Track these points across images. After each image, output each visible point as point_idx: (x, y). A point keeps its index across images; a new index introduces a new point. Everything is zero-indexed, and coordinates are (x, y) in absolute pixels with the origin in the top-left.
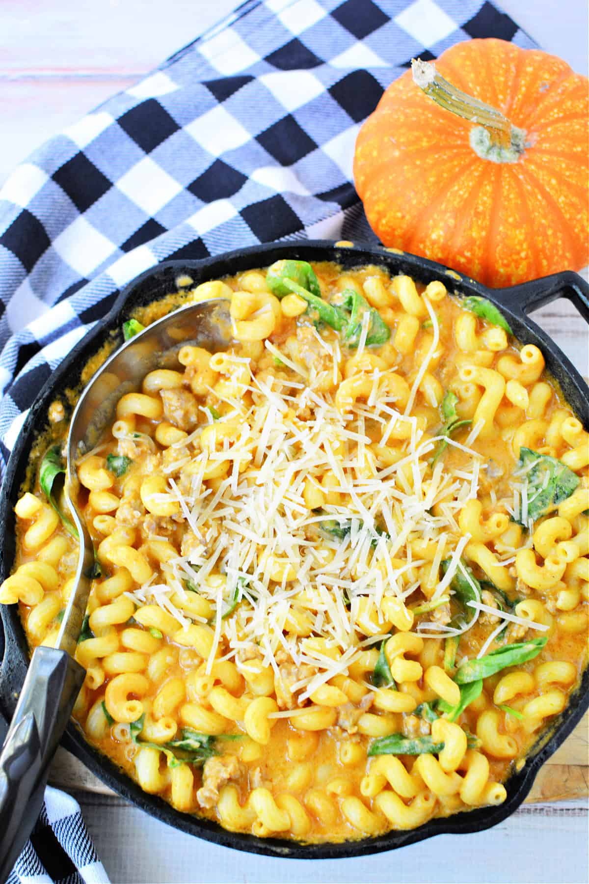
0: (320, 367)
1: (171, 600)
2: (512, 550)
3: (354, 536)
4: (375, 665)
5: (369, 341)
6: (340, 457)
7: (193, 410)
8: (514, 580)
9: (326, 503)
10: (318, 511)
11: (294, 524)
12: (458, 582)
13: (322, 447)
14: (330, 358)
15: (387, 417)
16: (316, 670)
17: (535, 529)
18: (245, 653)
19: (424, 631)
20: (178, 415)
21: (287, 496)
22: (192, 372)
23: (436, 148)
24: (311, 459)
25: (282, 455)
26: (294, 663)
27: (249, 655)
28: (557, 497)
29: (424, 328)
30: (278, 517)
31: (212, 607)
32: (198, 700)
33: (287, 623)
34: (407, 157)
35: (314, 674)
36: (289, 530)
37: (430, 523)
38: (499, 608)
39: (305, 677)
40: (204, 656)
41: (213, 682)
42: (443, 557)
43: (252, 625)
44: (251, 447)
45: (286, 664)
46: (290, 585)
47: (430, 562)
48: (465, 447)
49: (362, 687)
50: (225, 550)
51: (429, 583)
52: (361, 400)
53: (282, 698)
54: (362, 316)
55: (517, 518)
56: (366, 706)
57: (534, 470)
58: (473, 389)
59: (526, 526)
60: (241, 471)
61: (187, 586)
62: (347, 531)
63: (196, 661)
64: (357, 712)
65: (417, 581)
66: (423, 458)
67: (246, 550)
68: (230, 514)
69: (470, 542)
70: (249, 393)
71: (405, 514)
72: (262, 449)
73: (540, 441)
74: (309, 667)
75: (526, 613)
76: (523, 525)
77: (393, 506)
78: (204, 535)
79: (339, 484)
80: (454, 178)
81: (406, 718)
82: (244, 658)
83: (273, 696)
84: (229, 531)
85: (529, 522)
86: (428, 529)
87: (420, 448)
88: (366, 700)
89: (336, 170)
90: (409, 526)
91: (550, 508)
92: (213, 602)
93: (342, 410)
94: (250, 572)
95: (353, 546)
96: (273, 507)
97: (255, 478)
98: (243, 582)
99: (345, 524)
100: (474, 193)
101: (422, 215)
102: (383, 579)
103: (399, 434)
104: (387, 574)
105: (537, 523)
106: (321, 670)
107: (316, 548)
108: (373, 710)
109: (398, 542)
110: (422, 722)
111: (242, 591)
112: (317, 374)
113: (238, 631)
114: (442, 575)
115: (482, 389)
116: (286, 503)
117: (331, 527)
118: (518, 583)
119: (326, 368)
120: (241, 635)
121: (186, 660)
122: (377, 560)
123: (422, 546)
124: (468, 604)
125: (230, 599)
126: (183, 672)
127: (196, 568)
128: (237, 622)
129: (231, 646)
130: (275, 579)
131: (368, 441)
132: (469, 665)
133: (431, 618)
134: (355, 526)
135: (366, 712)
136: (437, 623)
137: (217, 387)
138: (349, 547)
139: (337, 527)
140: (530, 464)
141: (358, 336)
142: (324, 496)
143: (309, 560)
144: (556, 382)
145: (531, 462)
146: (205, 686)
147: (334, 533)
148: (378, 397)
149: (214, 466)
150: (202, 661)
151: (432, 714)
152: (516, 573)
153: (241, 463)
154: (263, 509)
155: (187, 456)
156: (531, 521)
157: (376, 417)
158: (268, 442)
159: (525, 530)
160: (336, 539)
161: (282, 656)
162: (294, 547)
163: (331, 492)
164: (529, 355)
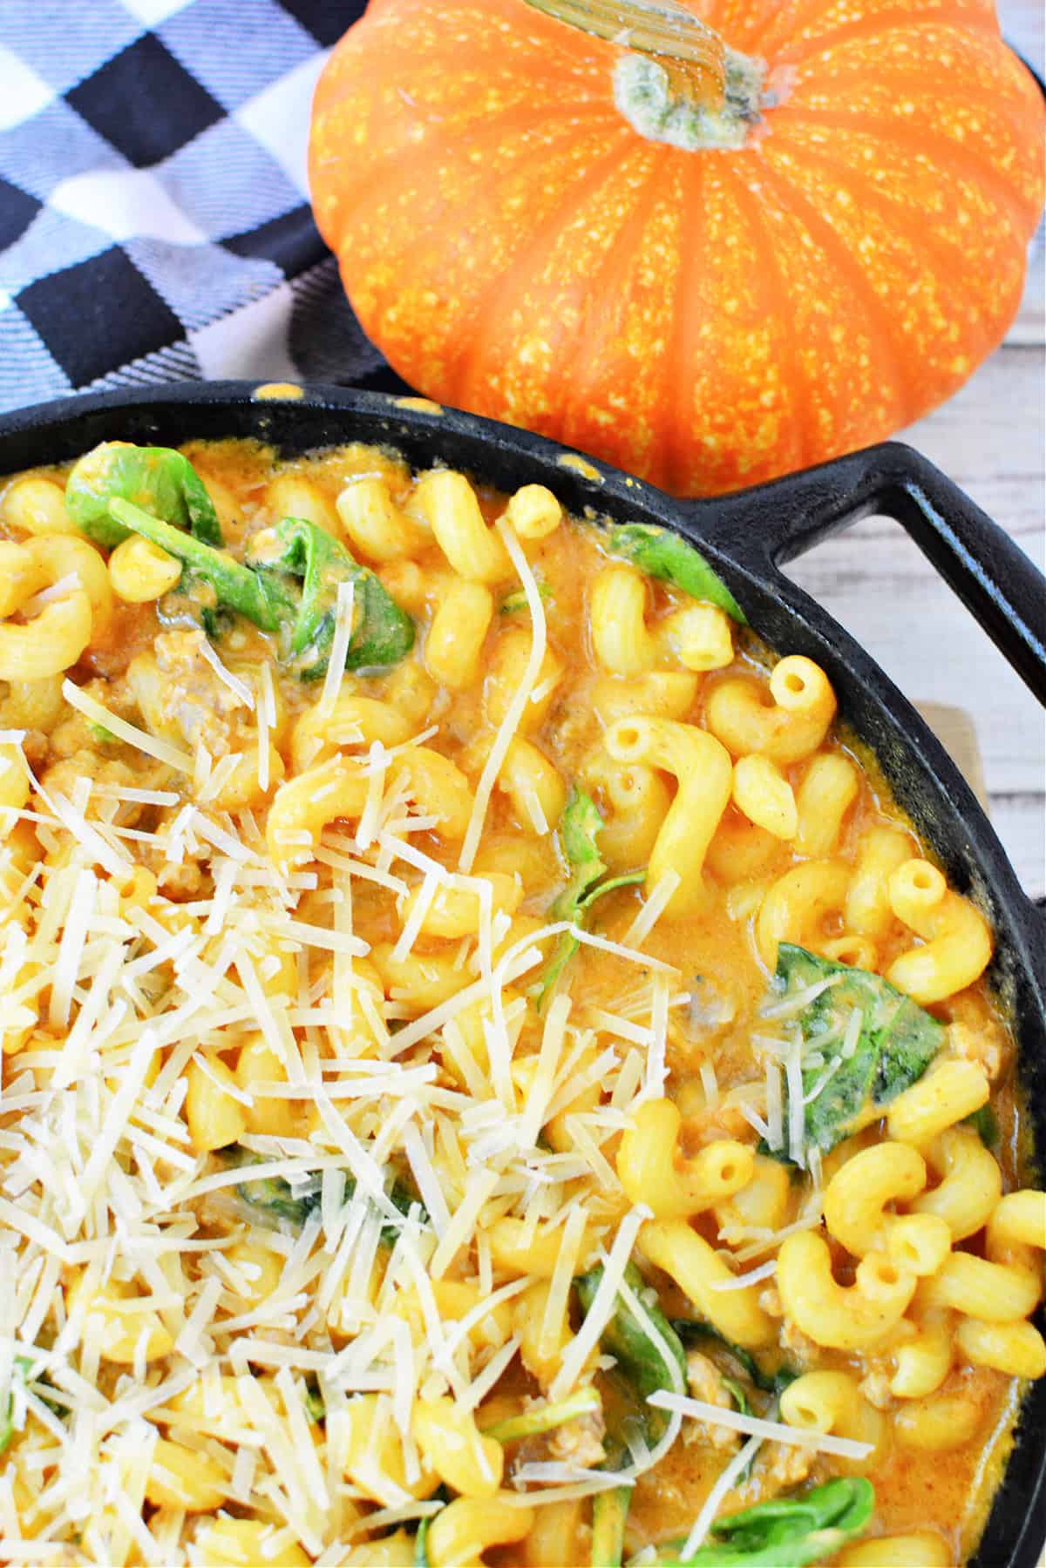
0: (222, 743)
2: (768, 1235)
3: (330, 1216)
5: (354, 659)
6: (286, 1000)
8: (775, 1322)
9: (250, 1129)
10: (231, 1154)
11: (163, 1200)
12: (621, 1334)
13: (232, 970)
14: (246, 716)
15: (410, 876)
17: (827, 1177)
19: (535, 1487)
21: (138, 1117)
23: (523, 117)
24: (202, 1011)
25: (121, 1006)
28: (883, 1084)
29: (504, 615)
30: (118, 1176)
34: (445, 143)
36: (151, 1213)
37: (541, 1174)
38: (735, 1406)
42: (579, 1267)
43: (58, 1488)
44: (33, 988)
46: (161, 1368)
47: (544, 1281)
48: (625, 947)
51: (541, 1346)
52: (344, 826)
54: (332, 592)
55: (775, 1144)
57: (819, 1004)
58: (645, 782)
59: (802, 1167)
60: (11, 1051)
62: (309, 1206)
65: (509, 1339)
66: (515, 986)
67: (31, 1277)
69: (650, 1225)
70: (26, 828)
71: (469, 1151)
72: (64, 991)
73: (830, 919)
75: (808, 1415)
76: (794, 1163)
77: (436, 1129)
79: (282, 1074)
80: (574, 196)
85: (809, 1156)
86: (532, 1189)
87: (505, 960)
89: (271, 172)
90: (481, 1185)
91: (865, 1114)
93: (284, 867)
94: (44, 1340)
95: (329, 1245)
96: (104, 1149)
97: (54, 1070)
98: (26, 1371)
99: (306, 1186)
100: (628, 237)
101: (492, 297)
103: (447, 926)
104: (424, 1330)
105: (833, 1157)
107: (226, 1252)
109: (454, 1237)
111: (25, 1398)
112: (215, 760)
113: (19, 1508)
114: (577, 1316)
115: (669, 783)
116: (136, 1135)
117: (268, 1196)
118: (784, 1331)
119: (237, 745)
120: (28, 1519)
122: (397, 1286)
123: (518, 1242)
124: (651, 1400)
128: (17, 1482)
130: (118, 1357)
131: (360, 946)
133: (551, 1450)
134: (332, 1188)
136: (567, 1463)
138: (319, 1245)
139: (282, 1196)
140: (807, 989)
141: (326, 647)
142: (244, 1112)
143: (211, 1293)
144: (869, 754)
145: (809, 984)
147: (277, 1210)
148: (384, 820)
152: (780, 1305)
153: (6, 1035)
154: (76, 1156)
156: (815, 1155)
157: (380, 876)
158: (81, 968)
159: (798, 1177)
160: (284, 1224)
162: (163, 1261)
163: (261, 1101)
164: (796, 684)
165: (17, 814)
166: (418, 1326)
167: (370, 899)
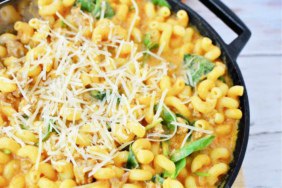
0: (84, 24)
1: (14, 134)
2: (188, 97)
3: (108, 98)
4: (127, 158)
5: (106, 16)
6: (97, 62)
7: (22, 49)
8: (192, 110)
9: (92, 82)
10: (88, 87)
11: (77, 93)
12: (164, 114)
13: (88, 58)
14: (87, 20)
15: (118, 44)
16: (96, 161)
17: (197, 88)
18: (56, 157)
19: (150, 138)
20: (15, 51)
21: (71, 80)
22: (21, 34)
24: (83, 63)
25: (68, 62)
26: (84, 159)
27: (58, 158)
28: (206, 72)
29: (130, 10)
30: (68, 91)
31: (37, 137)
32: (32, 185)
33: (78, 140)
35: (95, 163)
36: (74, 96)
37: (146, 88)
38: (187, 124)
39: (91, 165)
40: (33, 162)
41: (40, 175)
42: (155, 103)
43: (58, 142)
44: (52, 57)
45: (79, 160)
46: (77, 122)
47: (148, 106)
48: (157, 56)
49: (122, 170)
50: (41, 109)
51: (149, 115)
52: (105, 39)
53: (79, 178)
54: (101, 4)
55: (188, 83)
56: (125, 180)
57: (192, 64)
58: (157, 33)
59: (193, 86)
60: (48, 71)
61: (22, 127)
62: (104, 95)
63: (30, 165)
64: (121, 183)
65: (143, 115)
66: (139, 61)
67: (52, 107)
68: (43, 92)
69: (167, 96)
70: (49, 37)
71: (133, 85)
72: (57, 59)
73: (192, 52)
74: (92, 160)
75: (201, 126)
76: (191, 86)
77: (126, 82)
78: (30, 100)
79: (98, 73)
81: (147, 184)
82: (56, 160)
83: (74, 179)
84: (44, 100)
85: (194, 84)
86: (145, 91)
87: (136, 56)
88: (125, 176)
90: (136, 90)
91: (203, 77)
92: (36, 134)
93: (96, 42)
94: (55, 115)
95: (108, 102)
96: (65, 86)
97: (55, 74)
98: (52, 121)
99: (103, 92)
102: (126, 114)
103: (125, 51)
104: (128, 112)
105: (198, 84)
106: (99, 161)
107: (89, 105)
108: (128, 181)
109: (131, 97)
110: (156, 185)
111: (52, 126)
112: (83, 28)
113: (51, 147)
114: (155, 113)
115: (161, 32)
116: (72, 83)
117: (96, 94)
118: (194, 111)
119: (86, 25)
120: (53, 149)
121: (24, 166)
122: (121, 106)
123: (143, 98)
124: (171, 123)
125: (46, 132)
126: (23, 172)
127: (25, 117)
128: (50, 143)
129: (48, 154)
130: (69, 119)
131: (110, 54)
132: (176, 153)
133: (153, 131)
134: (108, 93)
135: (126, 183)
136: (157, 133)
137: (34, 36)
138: (106, 103)
139: (99, 94)
140: (189, 61)
141: (100, 13)
142: (91, 78)
143: (86, 110)
144: (195, 27)
145: (190, 60)
146: (35, 177)
147: (98, 97)
148: (113, 36)
149: (33, 68)
150: (33, 165)
151: (161, 179)
152: (193, 106)
153: (47, 66)
154: (60, 87)
155: (20, 66)
157: (112, 45)
158: (60, 56)
159: (192, 89)
160: (99, 101)
161: (77, 155)
162: (77, 104)
163: (94, 77)
164: (182, 14)
165: (48, 33)
166: (126, 111)
167: (111, 49)
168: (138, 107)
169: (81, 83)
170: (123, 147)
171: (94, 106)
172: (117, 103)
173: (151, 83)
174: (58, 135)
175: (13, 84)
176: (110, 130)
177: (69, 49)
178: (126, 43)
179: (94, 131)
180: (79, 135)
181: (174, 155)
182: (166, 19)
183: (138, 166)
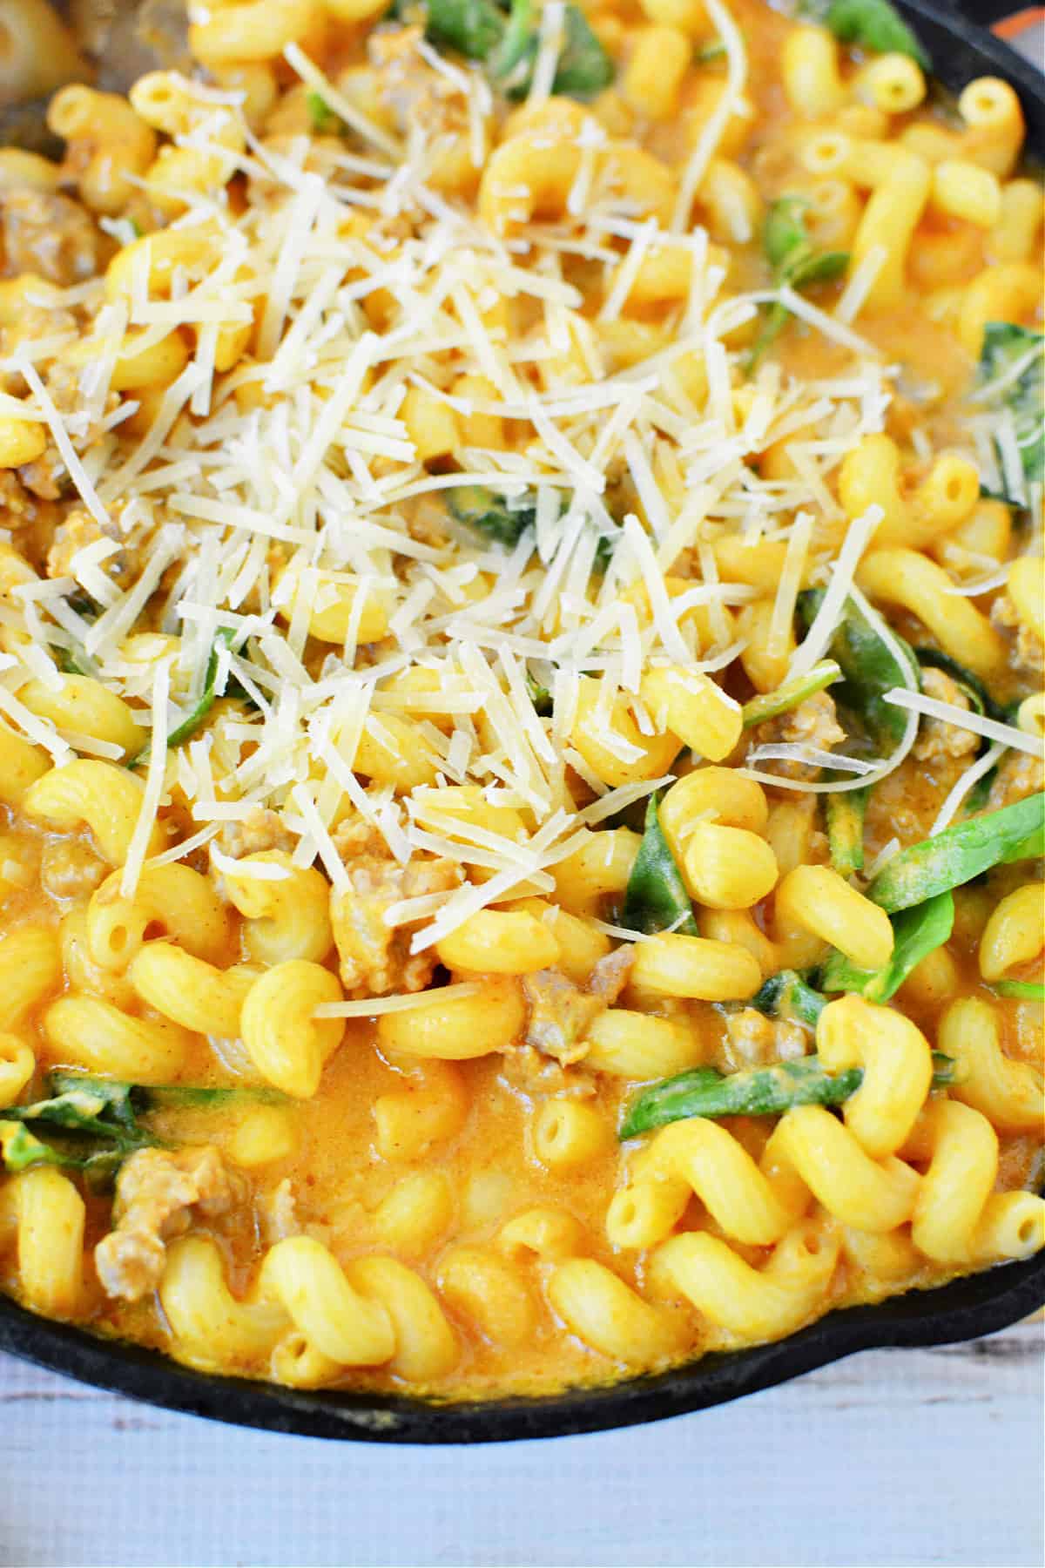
0: (437, 122)
1: (20, 695)
2: (992, 563)
3: (545, 534)
4: (631, 866)
5: (562, 85)
6: (501, 332)
7: (85, 238)
8: (1007, 636)
9: (465, 440)
10: (441, 465)
11: (377, 492)
12: (850, 644)
13: (449, 308)
14: (457, 101)
15: (620, 244)
16: (460, 874)
18: (237, 835)
20: (47, 245)
21: (351, 421)
22: (84, 157)
24: (419, 335)
25: (336, 322)
26: (391, 857)
27: (251, 838)
29: (702, 63)
30: (330, 481)
31: (138, 718)
32: (96, 981)
33: (365, 746)
35: (452, 884)
36: (362, 510)
37: (759, 495)
38: (973, 708)
39: (428, 891)
40: (112, 855)
41: (141, 927)
42: (804, 581)
43: (257, 757)
44: (249, 288)
45: (366, 857)
46: (368, 654)
47: (767, 596)
48: (835, 325)
49: (596, 932)
50: (174, 568)
51: (770, 645)
52: (548, 212)
53: (357, 957)
54: (539, 14)
55: (995, 487)
56: (612, 990)
57: (1024, 383)
58: (842, 197)
59: (1023, 502)
60: (223, 367)
61: (63, 660)
62: (526, 519)
63: (91, 872)
64: (584, 1002)
65: (734, 641)
66: (732, 343)
67: (238, 556)
68: (189, 480)
69: (873, 547)
70: (239, 181)
71: (689, 472)
72: (279, 304)
73: (1027, 316)
74: (437, 861)
76: (1016, 504)
77: (655, 453)
78: (115, 516)
79: (498, 396)
81: (730, 1019)
82: (235, 847)
83: (330, 960)
84: (188, 520)
85: (1030, 494)
86: (754, 510)
87: (716, 316)
88: (609, 968)
90: (702, 501)
92: (137, 703)
93: (499, 221)
94: (250, 608)
95: (545, 556)
96: (314, 453)
97: (259, 384)
98: (229, 639)
99: (521, 499)
102: (642, 627)
103: (658, 283)
104: (650, 615)
106: (473, 875)
107: (440, 568)
108: (627, 999)
109: (677, 539)
110: (780, 1025)
111: (227, 664)
112: (430, 141)
113: (216, 778)
114: (801, 631)
115: (863, 193)
116: (349, 440)
117: (479, 508)
118: (1021, 641)
119: (451, 126)
120: (225, 787)
121: (60, 873)
122: (617, 582)
123: (741, 550)
124: (888, 698)
125: (191, 696)
126: (51, 907)
127: (84, 606)
128: (213, 755)
129: (197, 814)
130: (326, 634)
131: (572, 296)
132: (905, 861)
133: (785, 735)
134: (546, 505)
135: (611, 1007)
136: (804, 746)
137: (157, 170)
138: (534, 562)
139: (498, 510)
140: (1012, 366)
141: (533, 66)
142: (458, 420)
143: (421, 593)
145: (1013, 359)
146: (118, 934)
147: (490, 527)
148: (592, 199)
149: (143, 343)
150: (107, 872)
151: (808, 998)
152: (1014, 612)
153: (221, 336)
154: (285, 459)
155: (67, 330)
156: (1035, 493)
157: (589, 247)
158: (298, 285)
159: (1021, 517)
160: (497, 547)
161: (354, 831)
162: (375, 554)
163: (476, 416)
164: (987, 103)
165: (233, 160)
166: (644, 610)
167: (578, 270)
168: (711, 593)
169: (405, 440)
170: (610, 805)
171: (467, 570)
172: (595, 565)
173: (792, 472)
174: (255, 716)
175: (29, 425)
176: (545, 708)
177: (348, 253)
178: (664, 238)
179: (458, 705)
180: (372, 723)
181: (892, 875)
182: (897, 124)
183: (685, 915)
